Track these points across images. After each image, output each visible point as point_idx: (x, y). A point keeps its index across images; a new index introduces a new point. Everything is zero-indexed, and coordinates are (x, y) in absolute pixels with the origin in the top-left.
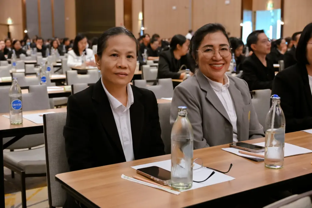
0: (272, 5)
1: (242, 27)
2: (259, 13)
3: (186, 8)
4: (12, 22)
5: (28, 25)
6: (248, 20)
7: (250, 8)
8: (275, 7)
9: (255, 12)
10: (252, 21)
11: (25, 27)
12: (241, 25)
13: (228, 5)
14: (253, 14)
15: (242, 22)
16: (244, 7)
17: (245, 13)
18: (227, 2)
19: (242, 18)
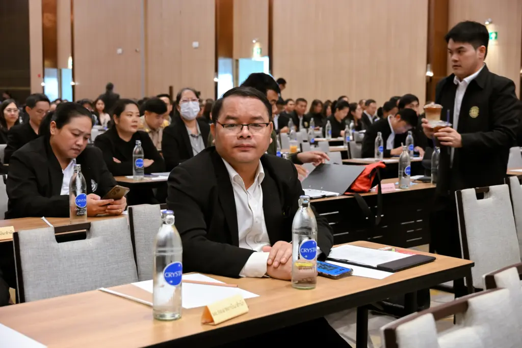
0: (259, 51)
1: (216, 84)
2: (242, 63)
3: (136, 51)
6: (225, 72)
7: (229, 54)
8: (262, 55)
9: (237, 61)
10: (233, 74)
12: (216, 80)
13: (196, 48)
14: (235, 63)
15: (217, 76)
16: (219, 52)
17: (222, 61)
18: (196, 44)
19: (216, 70)
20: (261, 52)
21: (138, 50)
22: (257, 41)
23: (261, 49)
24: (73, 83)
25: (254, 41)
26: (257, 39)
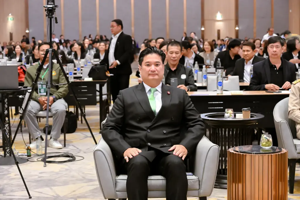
4: (222, 16)
11: (237, 23)
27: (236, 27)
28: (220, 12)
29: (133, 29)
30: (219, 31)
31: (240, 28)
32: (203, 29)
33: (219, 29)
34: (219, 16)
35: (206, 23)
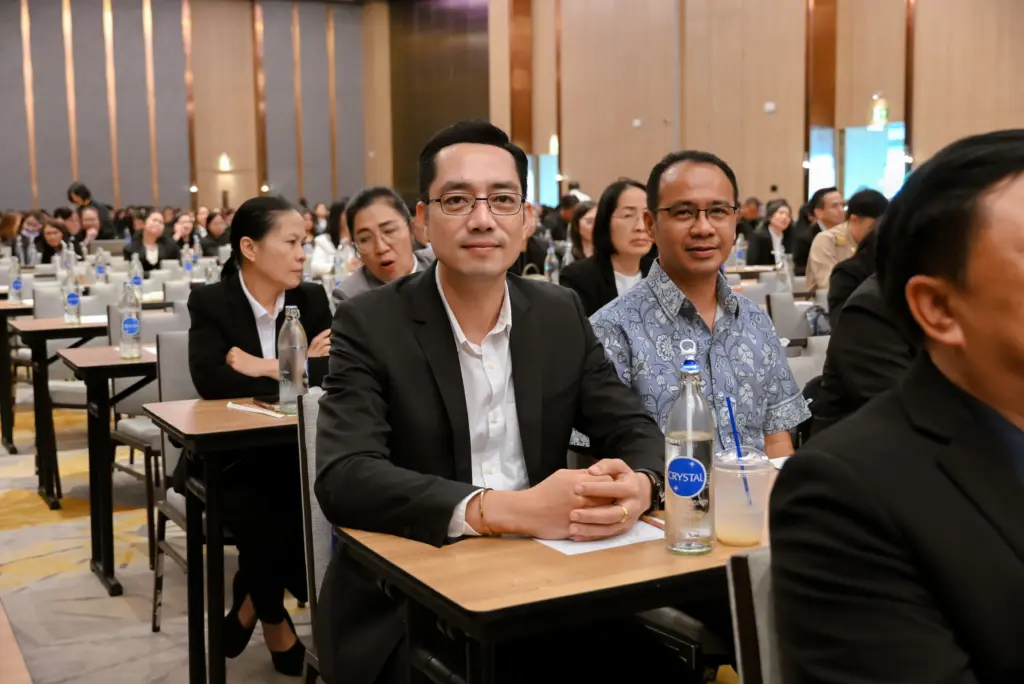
0: (884, 113)
1: (806, 173)
2: (852, 135)
3: (665, 122)
4: (231, 163)
5: (271, 171)
6: (822, 152)
7: (829, 121)
8: (890, 118)
9: (842, 132)
10: (834, 155)
11: (263, 178)
12: (806, 165)
13: (771, 113)
14: (838, 134)
15: (808, 158)
16: (812, 119)
17: (815, 133)
18: (770, 106)
19: (807, 148)
20: (888, 116)
21: (668, 120)
22: (880, 97)
23: (888, 110)
24: (559, 178)
25: (875, 97)
26: (880, 93)
27: (260, 185)
28: (229, 154)
29: (35, 188)
30: (225, 195)
31: (273, 187)
32: (194, 189)
33: (225, 189)
34: (224, 163)
35: (200, 176)
